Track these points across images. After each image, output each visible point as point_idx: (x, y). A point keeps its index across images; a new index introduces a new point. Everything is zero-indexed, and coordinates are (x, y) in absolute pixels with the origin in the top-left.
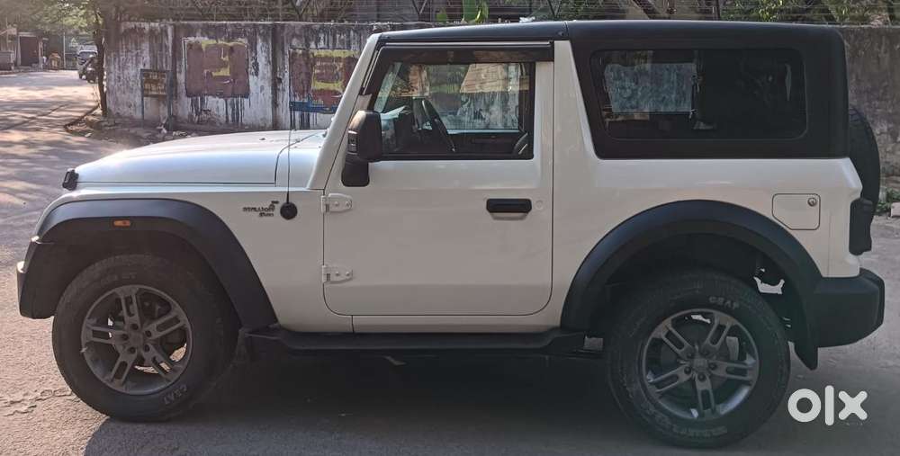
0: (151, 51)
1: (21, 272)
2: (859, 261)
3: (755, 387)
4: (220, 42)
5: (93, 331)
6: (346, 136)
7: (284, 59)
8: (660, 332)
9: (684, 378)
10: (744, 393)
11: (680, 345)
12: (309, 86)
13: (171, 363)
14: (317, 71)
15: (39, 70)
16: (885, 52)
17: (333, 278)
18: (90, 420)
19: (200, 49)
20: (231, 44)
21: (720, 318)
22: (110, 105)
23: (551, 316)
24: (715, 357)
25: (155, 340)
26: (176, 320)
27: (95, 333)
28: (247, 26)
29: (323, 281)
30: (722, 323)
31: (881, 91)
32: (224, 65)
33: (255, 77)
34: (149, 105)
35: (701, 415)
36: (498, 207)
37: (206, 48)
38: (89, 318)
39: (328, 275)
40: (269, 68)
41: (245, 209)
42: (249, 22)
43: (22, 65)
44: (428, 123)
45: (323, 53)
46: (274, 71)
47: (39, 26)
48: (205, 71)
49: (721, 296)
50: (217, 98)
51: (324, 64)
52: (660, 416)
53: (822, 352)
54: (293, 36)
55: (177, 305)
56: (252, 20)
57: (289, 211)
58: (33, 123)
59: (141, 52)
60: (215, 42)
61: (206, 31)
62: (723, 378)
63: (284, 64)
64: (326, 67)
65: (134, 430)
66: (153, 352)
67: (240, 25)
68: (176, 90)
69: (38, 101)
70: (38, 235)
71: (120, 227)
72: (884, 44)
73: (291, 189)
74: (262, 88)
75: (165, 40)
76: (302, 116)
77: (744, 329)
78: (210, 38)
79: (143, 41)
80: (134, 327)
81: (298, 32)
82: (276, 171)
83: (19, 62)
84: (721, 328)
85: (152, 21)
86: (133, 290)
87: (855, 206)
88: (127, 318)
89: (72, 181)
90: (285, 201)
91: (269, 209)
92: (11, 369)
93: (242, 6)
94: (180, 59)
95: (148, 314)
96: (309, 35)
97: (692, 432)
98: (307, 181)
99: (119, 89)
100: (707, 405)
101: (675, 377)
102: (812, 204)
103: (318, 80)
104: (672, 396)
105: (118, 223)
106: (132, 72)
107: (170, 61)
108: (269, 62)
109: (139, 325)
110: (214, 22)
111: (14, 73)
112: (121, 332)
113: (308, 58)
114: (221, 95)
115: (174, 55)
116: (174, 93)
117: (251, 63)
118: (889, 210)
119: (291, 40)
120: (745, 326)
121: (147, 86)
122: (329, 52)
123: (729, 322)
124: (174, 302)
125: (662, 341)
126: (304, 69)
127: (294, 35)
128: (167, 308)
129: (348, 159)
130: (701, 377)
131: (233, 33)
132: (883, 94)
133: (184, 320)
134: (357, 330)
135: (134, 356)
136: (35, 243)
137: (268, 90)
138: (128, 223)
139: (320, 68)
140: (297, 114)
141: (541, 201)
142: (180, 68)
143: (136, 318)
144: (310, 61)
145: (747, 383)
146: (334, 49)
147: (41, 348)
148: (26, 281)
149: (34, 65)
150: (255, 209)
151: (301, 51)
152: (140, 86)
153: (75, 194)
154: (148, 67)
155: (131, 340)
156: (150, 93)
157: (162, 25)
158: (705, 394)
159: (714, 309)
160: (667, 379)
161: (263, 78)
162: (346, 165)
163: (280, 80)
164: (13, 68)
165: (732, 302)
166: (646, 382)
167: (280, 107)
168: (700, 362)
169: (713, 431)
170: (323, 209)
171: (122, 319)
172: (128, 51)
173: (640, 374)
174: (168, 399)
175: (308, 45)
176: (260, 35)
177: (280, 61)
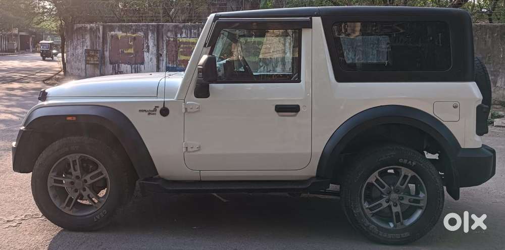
0: (91, 39)
1: (15, 146)
2: (481, 139)
3: (425, 209)
4: (128, 34)
5: (54, 179)
6: (197, 69)
7: (163, 43)
8: (372, 179)
9: (385, 205)
10: (419, 213)
11: (383, 187)
12: (177, 58)
13: (98, 198)
14: (181, 50)
15: (29, 52)
16: (489, 37)
17: (189, 149)
18: (52, 230)
19: (117, 38)
20: (134, 35)
21: (404, 171)
22: (68, 69)
23: (311, 170)
24: (402, 193)
25: (89, 185)
26: (101, 173)
27: (56, 181)
28: (143, 25)
29: (184, 151)
30: (406, 174)
31: (487, 58)
32: (130, 47)
33: (148, 53)
34: (89, 69)
35: (395, 226)
36: (281, 109)
37: (121, 37)
38: (52, 172)
39: (187, 148)
40: (155, 48)
41: (140, 110)
42: (144, 23)
43: (21, 50)
44: (242, 68)
45: (184, 40)
46: (158, 50)
47: (30, 29)
48: (120, 50)
49: (406, 159)
50: (127, 65)
51: (185, 46)
52: (373, 226)
53: (462, 189)
55: (101, 164)
56: (145, 22)
57: (165, 112)
58: (26, 79)
59: (86, 40)
60: (125, 34)
61: (121, 28)
62: (407, 205)
63: (163, 46)
64: (186, 47)
65: (77, 235)
66: (88, 191)
67: (139, 25)
68: (104, 61)
69: (28, 68)
70: (24, 125)
71: (70, 121)
72: (488, 33)
73: (166, 100)
74: (151, 59)
75: (98, 33)
77: (419, 177)
78: (123, 32)
79: (86, 34)
80: (78, 177)
81: (171, 29)
82: (158, 90)
83: (19, 48)
84: (406, 177)
85: (91, 23)
86: (77, 156)
87: (479, 108)
88: (73, 173)
89: (44, 96)
90: (162, 106)
91: (153, 111)
92: (8, 204)
93: (141, 15)
94: (106, 43)
95: (86, 171)
96: (177, 30)
97: (390, 236)
98: (175, 95)
99: (73, 60)
100: (398, 220)
101: (381, 205)
102: (455, 107)
103: (182, 54)
104: (378, 215)
105: (69, 118)
106: (80, 51)
107: (101, 45)
108: (155, 45)
109: (80, 176)
110: (125, 24)
111: (16, 54)
112: (70, 180)
113: (176, 42)
114: (129, 63)
115: (103, 41)
116: (103, 62)
117: (145, 46)
118: (493, 123)
119: (167, 33)
120: (419, 175)
121: (88, 58)
122: (188, 40)
123: (410, 173)
124: (100, 163)
125: (372, 184)
126: (174, 49)
127: (169, 31)
128: (96, 166)
129: (198, 82)
130: (395, 204)
131: (135, 29)
132: (488, 60)
133: (106, 174)
134: (202, 179)
135: (77, 194)
136: (22, 130)
137: (155, 60)
138: (74, 118)
139: (183, 48)
141: (305, 106)
142: (106, 49)
143: (78, 173)
144: (177, 44)
145: (421, 208)
146: (190, 38)
147: (25, 193)
148: (17, 152)
149: (27, 50)
150: (145, 111)
151: (172, 39)
152: (84, 58)
153: (45, 103)
154: (89, 48)
155: (75, 185)
156: (90, 62)
157: (97, 25)
158: (397, 213)
159: (402, 166)
160: (376, 206)
161: (152, 54)
162: (197, 85)
163: (161, 55)
164: (15, 51)
165: (412, 162)
166: (364, 208)
167: (161, 69)
168: (394, 196)
169: (402, 235)
170: (183, 110)
171: (71, 174)
172: (78, 40)
173: (361, 203)
174: (96, 218)
175: (176, 36)
176: (150, 30)
177: (161, 44)
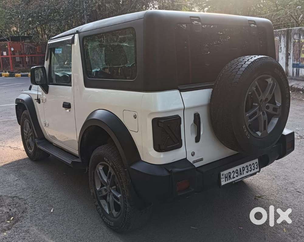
7: (291, 45)
9: (104, 193)
12: (300, 56)
14: (303, 49)
21: (110, 169)
28: (279, 31)
33: (281, 53)
39: (45, 124)
40: (285, 49)
46: (287, 50)
54: (295, 34)
56: (281, 29)
63: (291, 47)
67: (277, 31)
74: (282, 58)
76: (297, 70)
81: (296, 32)
84: (110, 174)
89: (30, 89)
96: (301, 33)
97: (105, 220)
102: (135, 117)
103: (303, 53)
108: (285, 46)
113: (300, 43)
117: (280, 47)
119: (294, 36)
123: (112, 172)
126: (298, 49)
130: (109, 195)
137: (284, 59)
140: (295, 69)
144: (300, 45)
151: (297, 41)
160: (100, 191)
161: (283, 53)
163: (289, 54)
165: (110, 162)
166: (97, 190)
167: (289, 66)
169: (111, 222)
175: (300, 37)
176: (282, 35)
177: (289, 46)
